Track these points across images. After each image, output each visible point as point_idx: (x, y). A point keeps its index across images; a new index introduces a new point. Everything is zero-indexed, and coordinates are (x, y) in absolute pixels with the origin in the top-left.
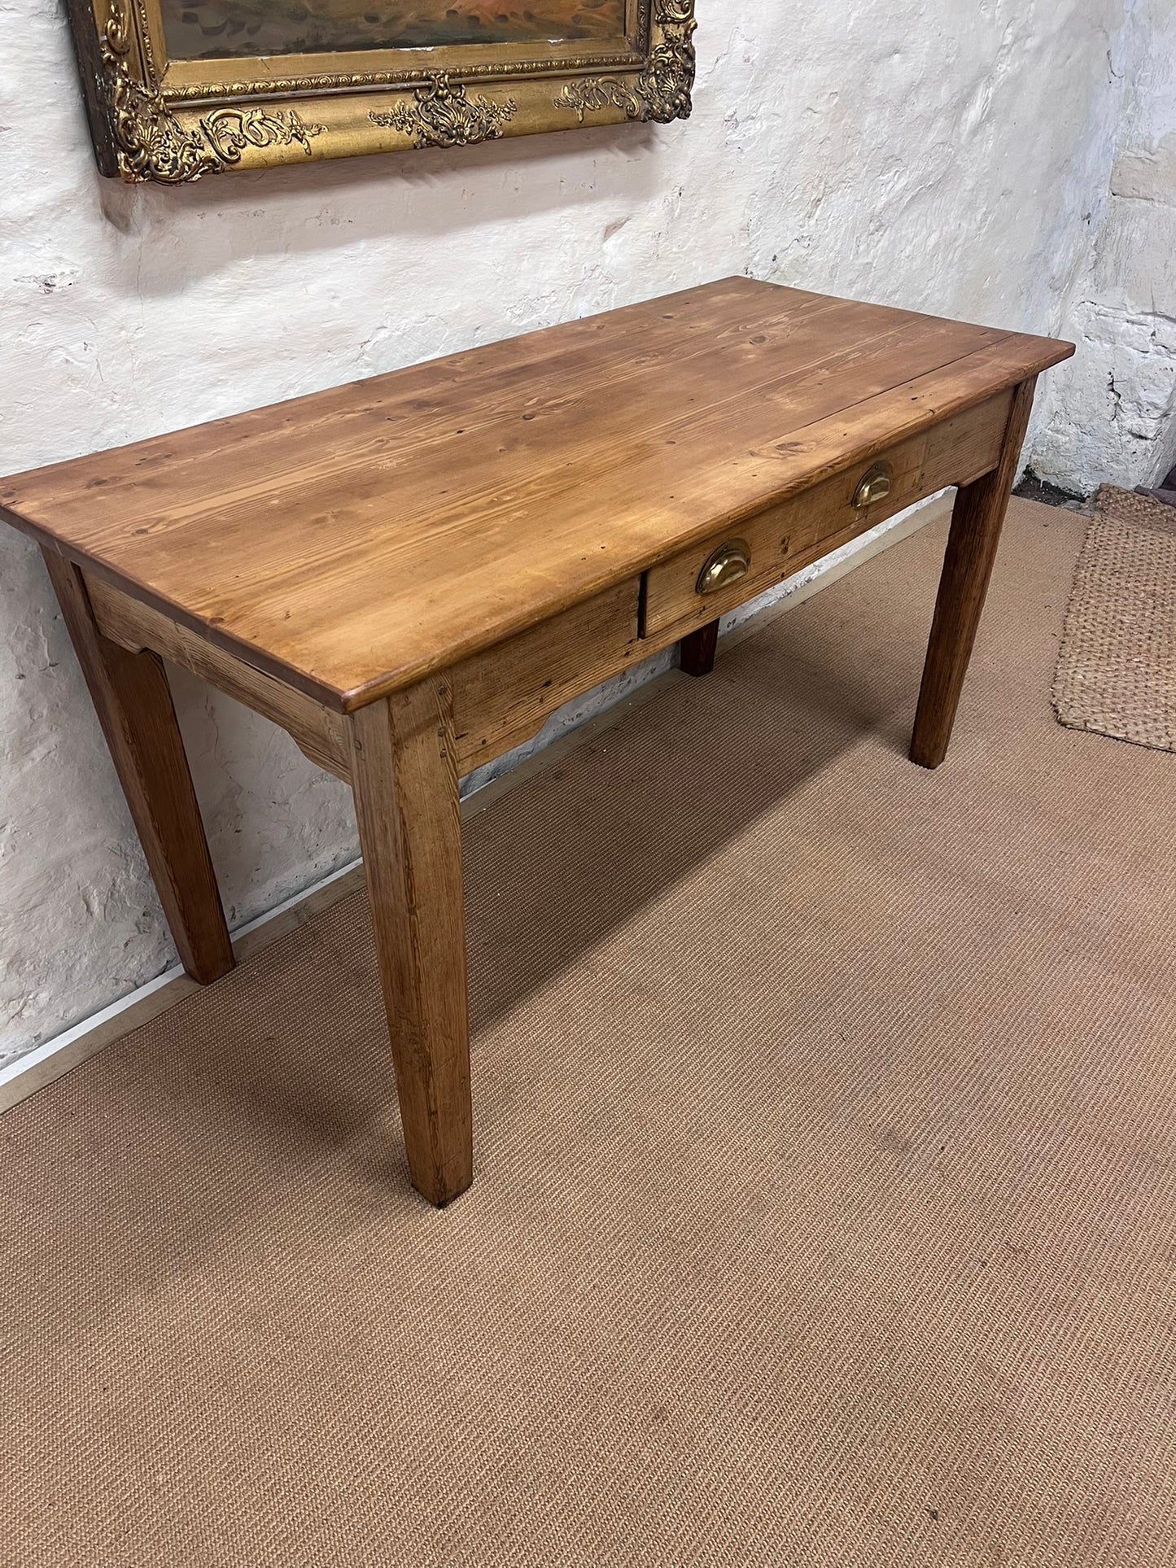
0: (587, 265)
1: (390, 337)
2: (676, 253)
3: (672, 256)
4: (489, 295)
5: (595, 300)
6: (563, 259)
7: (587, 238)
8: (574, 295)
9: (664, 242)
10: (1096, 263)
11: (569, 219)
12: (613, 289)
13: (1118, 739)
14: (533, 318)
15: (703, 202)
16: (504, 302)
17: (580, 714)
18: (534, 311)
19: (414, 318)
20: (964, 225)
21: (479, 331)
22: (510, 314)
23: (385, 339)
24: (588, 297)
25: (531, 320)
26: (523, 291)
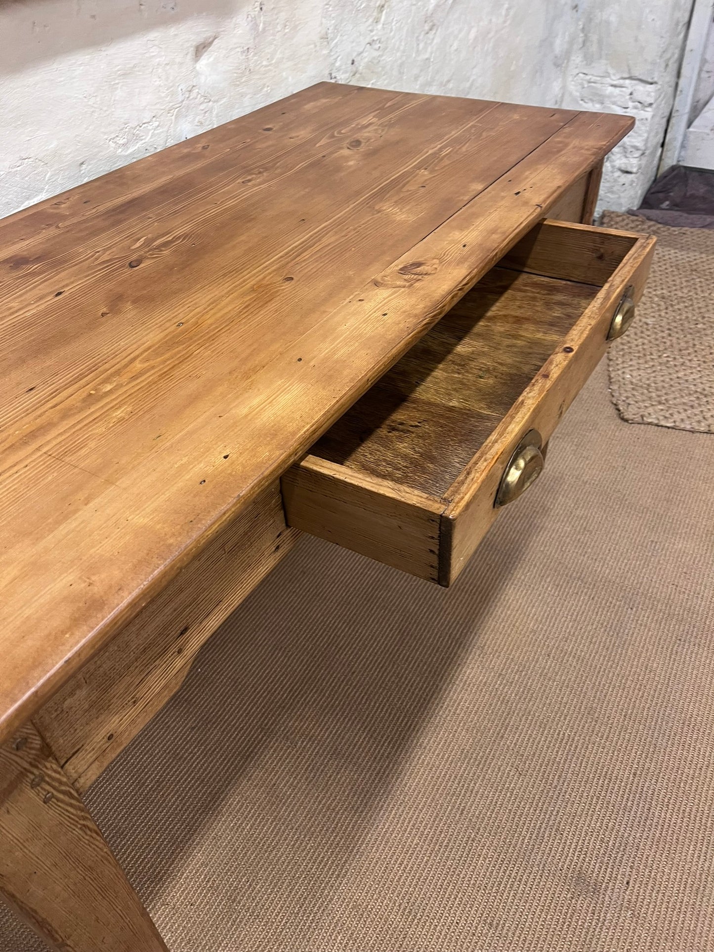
0: (183, 86)
2: (266, 66)
3: (263, 69)
4: (87, 129)
5: (197, 120)
6: (157, 83)
7: (178, 60)
8: (176, 118)
9: (254, 56)
10: (584, 42)
11: (156, 43)
12: (212, 108)
13: (669, 428)
14: (138, 145)
15: (283, 16)
16: (105, 133)
18: (138, 138)
20: (494, 20)
21: (84, 166)
22: (114, 145)
24: (190, 118)
25: (136, 147)
26: (122, 120)
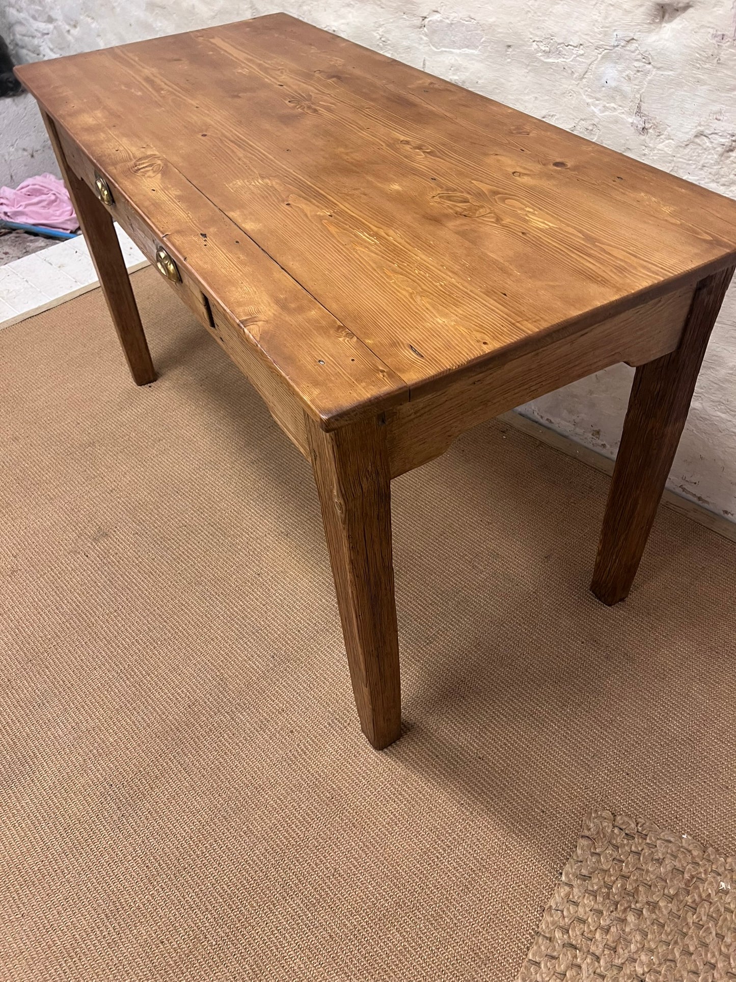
0: (621, 34)
1: (441, 21)
5: (627, 73)
7: (625, 6)
8: (602, 58)
9: (730, 47)
12: (649, 72)
14: (559, 60)
16: (532, 34)
17: (551, 422)
18: (559, 54)
19: (461, 15)
21: (510, 50)
22: (536, 47)
23: (437, 21)
24: (620, 67)
25: (556, 61)
26: (550, 31)
